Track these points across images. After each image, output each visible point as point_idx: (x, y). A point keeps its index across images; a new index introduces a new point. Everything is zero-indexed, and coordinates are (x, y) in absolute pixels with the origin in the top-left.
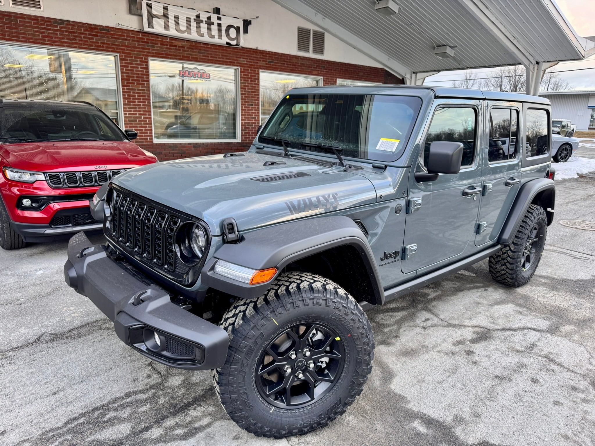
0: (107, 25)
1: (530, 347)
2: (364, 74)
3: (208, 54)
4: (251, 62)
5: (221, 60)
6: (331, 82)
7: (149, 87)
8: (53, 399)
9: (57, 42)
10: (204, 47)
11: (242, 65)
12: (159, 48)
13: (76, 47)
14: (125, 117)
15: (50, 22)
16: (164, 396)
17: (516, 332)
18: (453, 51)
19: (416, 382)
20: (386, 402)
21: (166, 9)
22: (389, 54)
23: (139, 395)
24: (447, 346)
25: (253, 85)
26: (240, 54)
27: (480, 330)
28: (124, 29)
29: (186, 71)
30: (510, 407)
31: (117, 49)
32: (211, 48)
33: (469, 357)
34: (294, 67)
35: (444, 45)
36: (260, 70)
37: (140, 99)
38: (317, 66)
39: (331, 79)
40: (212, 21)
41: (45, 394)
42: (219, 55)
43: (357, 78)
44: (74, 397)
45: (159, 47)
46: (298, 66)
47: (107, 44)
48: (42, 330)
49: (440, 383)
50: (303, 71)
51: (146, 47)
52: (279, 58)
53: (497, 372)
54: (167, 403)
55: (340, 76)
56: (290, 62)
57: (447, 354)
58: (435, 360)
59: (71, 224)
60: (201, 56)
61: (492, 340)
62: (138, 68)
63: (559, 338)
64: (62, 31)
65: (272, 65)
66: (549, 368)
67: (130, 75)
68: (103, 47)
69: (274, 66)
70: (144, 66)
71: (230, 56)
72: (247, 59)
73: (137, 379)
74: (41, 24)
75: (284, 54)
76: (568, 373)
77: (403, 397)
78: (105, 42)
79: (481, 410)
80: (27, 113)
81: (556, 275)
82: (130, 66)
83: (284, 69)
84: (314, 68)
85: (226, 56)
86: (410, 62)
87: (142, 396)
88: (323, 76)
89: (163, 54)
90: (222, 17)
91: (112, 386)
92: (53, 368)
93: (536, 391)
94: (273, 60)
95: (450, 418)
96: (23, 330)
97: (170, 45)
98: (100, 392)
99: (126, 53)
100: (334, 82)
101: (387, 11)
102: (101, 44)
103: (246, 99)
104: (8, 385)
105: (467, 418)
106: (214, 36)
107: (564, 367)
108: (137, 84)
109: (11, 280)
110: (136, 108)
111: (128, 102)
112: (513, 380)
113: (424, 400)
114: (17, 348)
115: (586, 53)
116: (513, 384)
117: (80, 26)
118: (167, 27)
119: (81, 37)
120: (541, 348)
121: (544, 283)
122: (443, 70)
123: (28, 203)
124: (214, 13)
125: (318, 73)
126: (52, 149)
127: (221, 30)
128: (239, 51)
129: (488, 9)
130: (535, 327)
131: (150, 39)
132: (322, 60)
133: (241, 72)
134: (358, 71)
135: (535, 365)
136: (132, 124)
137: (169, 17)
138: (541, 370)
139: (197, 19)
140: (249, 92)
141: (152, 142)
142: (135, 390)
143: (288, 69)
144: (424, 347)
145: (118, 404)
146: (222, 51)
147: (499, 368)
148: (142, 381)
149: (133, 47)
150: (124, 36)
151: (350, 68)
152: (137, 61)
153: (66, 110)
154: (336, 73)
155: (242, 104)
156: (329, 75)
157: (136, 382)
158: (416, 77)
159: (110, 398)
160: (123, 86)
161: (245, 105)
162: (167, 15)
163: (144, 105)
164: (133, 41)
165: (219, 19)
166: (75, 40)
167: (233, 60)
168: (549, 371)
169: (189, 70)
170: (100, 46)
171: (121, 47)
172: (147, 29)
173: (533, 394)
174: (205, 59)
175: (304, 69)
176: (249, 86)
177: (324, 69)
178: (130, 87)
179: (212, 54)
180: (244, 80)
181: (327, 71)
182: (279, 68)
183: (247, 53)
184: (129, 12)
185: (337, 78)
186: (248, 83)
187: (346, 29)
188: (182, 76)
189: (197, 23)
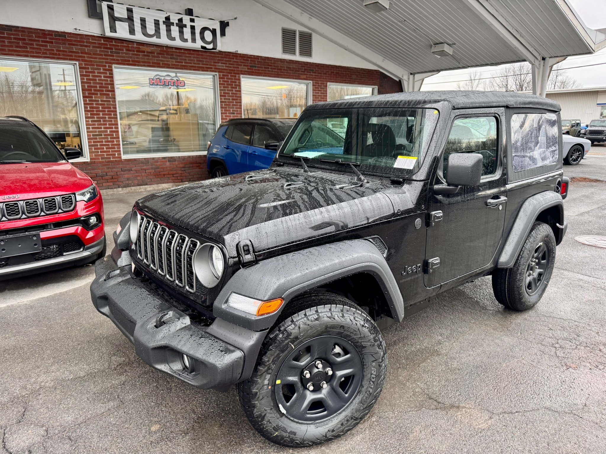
0: (63, 31)
2: (357, 77)
3: (181, 59)
4: (231, 67)
5: (197, 65)
6: (321, 86)
7: (115, 98)
10: (176, 52)
11: (221, 71)
14: (88, 132)
18: (452, 49)
21: (130, 11)
22: (384, 55)
25: (234, 92)
26: (218, 58)
28: (83, 35)
29: (157, 79)
31: (76, 56)
32: (184, 53)
34: (279, 71)
35: (442, 43)
36: (241, 76)
37: (105, 111)
38: (305, 69)
39: (321, 83)
40: (184, 23)
42: (194, 61)
43: (350, 81)
45: (125, 53)
46: (284, 70)
47: (63, 51)
50: (289, 75)
51: (110, 53)
52: (262, 62)
55: (331, 79)
56: (274, 66)
60: (173, 61)
62: (101, 77)
64: (10, 38)
65: (255, 70)
67: (92, 85)
68: (59, 55)
69: (257, 71)
70: (108, 75)
71: (206, 62)
72: (226, 64)
75: (268, 58)
78: (62, 49)
82: (92, 75)
83: (268, 74)
84: (302, 71)
85: (201, 61)
86: (408, 63)
88: (312, 80)
89: (129, 61)
90: (196, 19)
94: (256, 64)
97: (137, 51)
99: (86, 61)
100: (324, 86)
101: (377, 6)
102: (56, 51)
103: (226, 108)
106: (187, 39)
108: (101, 94)
110: (100, 121)
111: (91, 114)
115: (596, 46)
117: (32, 33)
118: (132, 31)
119: (33, 44)
122: (442, 70)
124: (186, 14)
125: (306, 77)
127: (195, 33)
128: (217, 55)
129: (487, 1)
131: (113, 45)
132: (311, 63)
133: (220, 78)
134: (351, 74)
136: (96, 139)
137: (135, 19)
139: (167, 21)
140: (230, 99)
141: (121, 157)
143: (272, 74)
146: (198, 56)
149: (94, 54)
150: (84, 42)
151: (341, 71)
152: (100, 69)
154: (326, 76)
155: (222, 113)
156: (319, 79)
158: (414, 79)
160: (84, 97)
161: (226, 113)
162: (132, 18)
163: (109, 118)
164: (94, 47)
165: (192, 20)
166: (27, 48)
167: (210, 65)
169: (161, 78)
170: (56, 54)
171: (80, 55)
172: (108, 34)
174: (178, 65)
175: (290, 73)
176: (229, 93)
177: (313, 73)
178: (92, 98)
179: (186, 60)
180: (224, 87)
181: (317, 74)
182: (262, 73)
183: (226, 58)
184: (88, 15)
185: (327, 81)
186: (228, 90)
187: (335, 29)
188: (152, 85)
189: (166, 26)
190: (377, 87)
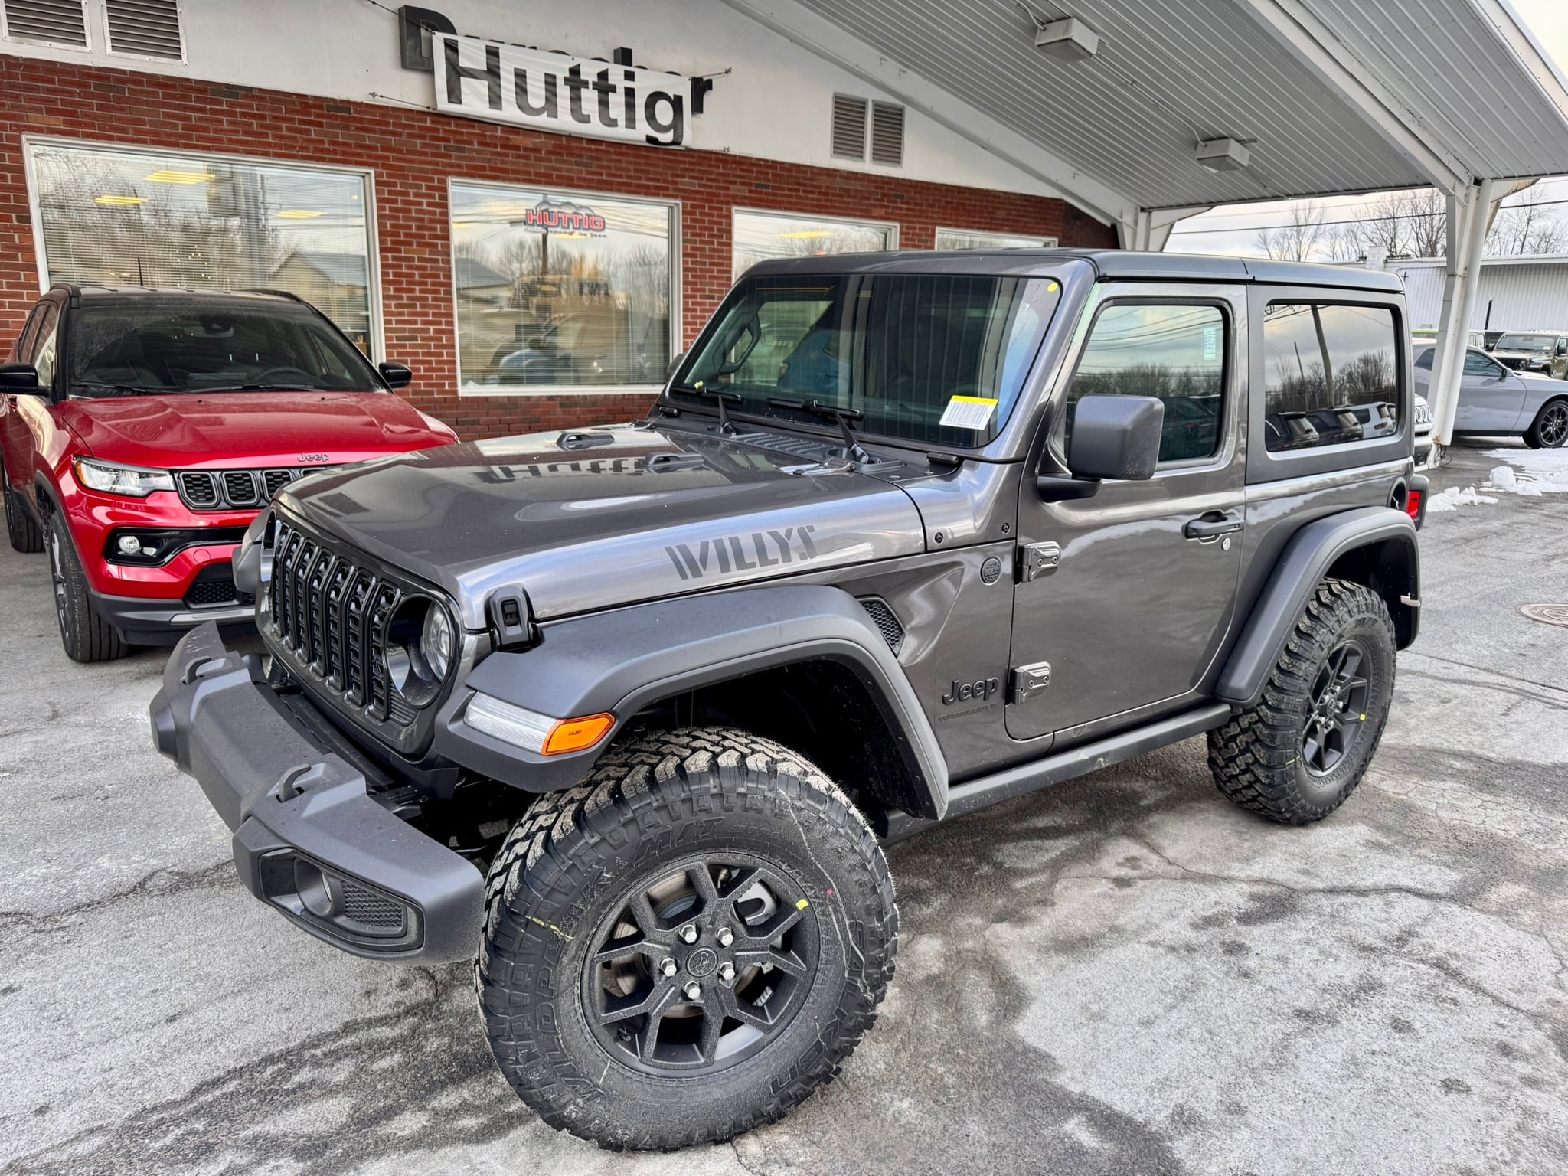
0: (344, 98)
1: (1399, 939)
3: (599, 166)
4: (711, 187)
5: (634, 182)
6: (920, 235)
7: (448, 254)
8: (169, 1031)
9: (220, 140)
10: (590, 150)
11: (687, 195)
12: (474, 154)
13: (266, 154)
14: (387, 330)
15: (204, 91)
16: (440, 1032)
17: (1367, 899)
18: (1247, 153)
19: (1083, 1020)
20: (1001, 1067)
21: (493, 53)
22: (1077, 162)
23: (378, 1030)
24: (1177, 930)
25: (716, 246)
26: (682, 166)
27: (1269, 890)
28: (387, 107)
29: (542, 211)
30: (1327, 1092)
31: (370, 156)
32: (607, 152)
33: (1233, 958)
34: (822, 197)
35: (1224, 137)
36: (735, 208)
37: (425, 284)
38: (884, 195)
39: (920, 229)
40: (610, 82)
41: (149, 1020)
42: (629, 170)
44: (219, 1030)
45: (477, 151)
46: (834, 195)
47: (344, 144)
48: (153, 862)
49: (1147, 1023)
50: (847, 209)
51: (443, 151)
52: (783, 176)
53: (1303, 999)
54: (444, 1051)
55: (945, 219)
56: (812, 186)
57: (1172, 949)
58: (1139, 963)
59: (238, 600)
60: (582, 172)
61: (1299, 918)
62: (421, 204)
63: (1482, 916)
64: (234, 114)
65: (766, 194)
66: (1444, 993)
67: (401, 222)
68: (335, 152)
69: (770, 198)
70: (437, 200)
71: (655, 173)
72: (702, 179)
73: (375, 990)
74: (183, 97)
75: (798, 166)
76: (1495, 1009)
77: (1046, 1056)
78: (340, 140)
79: (1249, 1096)
80: (138, 322)
81: (1493, 751)
82: (402, 201)
83: (796, 204)
84: (877, 200)
85: (644, 171)
86: (1133, 182)
87: (386, 1032)
88: (900, 221)
89: (484, 168)
90: (638, 72)
91: (312, 1006)
92: (172, 956)
93: (1402, 1053)
94: (768, 180)
95: (1162, 1115)
96: (105, 863)
97: (504, 147)
98: (281, 1019)
99: (391, 167)
100: (926, 235)
101: (1068, 49)
102: (329, 144)
103: (695, 284)
104: (60, 995)
105: (1209, 1117)
106: (616, 120)
107: (1484, 992)
108: (419, 244)
109: (86, 739)
110: (414, 306)
111: (396, 290)
112: (1345, 1023)
113: (1099, 1066)
114: (89, 906)
116: (1341, 1032)
117: (279, 101)
118: (495, 100)
119: (280, 128)
120: (1430, 941)
121: (1459, 771)
122: (1221, 203)
123: (132, 546)
124: (616, 62)
125: (886, 213)
126: (194, 412)
127: (633, 106)
128: (680, 158)
129: (1338, 40)
130: (1419, 886)
131: (453, 132)
132: (898, 179)
133: (684, 213)
134: (993, 208)
135: (1405, 985)
136: (404, 346)
137: (502, 73)
138: (1421, 999)
139: (573, 78)
140: (704, 263)
141: (455, 392)
142: (368, 1016)
143: (804, 204)
144: (1115, 929)
145: (324, 1049)
146: (637, 160)
147: (1308, 991)
148: (387, 994)
149: (410, 152)
150: (388, 124)
151: (970, 200)
152: (420, 187)
153: (233, 313)
154: (933, 212)
155: (685, 296)
156: (915, 219)
157: (373, 996)
158: (1149, 222)
159: (304, 1034)
160: (382, 250)
161: (695, 297)
162: (497, 70)
163: (435, 299)
164: (409, 135)
165: (629, 76)
166: (266, 135)
167: (665, 181)
168: (1444, 1001)
169: (551, 209)
170: (328, 151)
171: (380, 153)
172: (444, 105)
173: (1393, 1061)
174: (592, 180)
175: (849, 203)
176: (704, 250)
177: (902, 203)
178: (400, 252)
179: (609, 168)
180: (693, 235)
181: (911, 207)
182: (783, 202)
183: (701, 165)
184: (400, 63)
185: (936, 224)
186: (702, 242)
187: (961, 98)
188: (533, 225)
189: (572, 88)
190: (1056, 240)
